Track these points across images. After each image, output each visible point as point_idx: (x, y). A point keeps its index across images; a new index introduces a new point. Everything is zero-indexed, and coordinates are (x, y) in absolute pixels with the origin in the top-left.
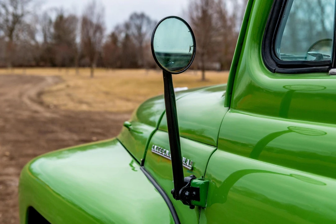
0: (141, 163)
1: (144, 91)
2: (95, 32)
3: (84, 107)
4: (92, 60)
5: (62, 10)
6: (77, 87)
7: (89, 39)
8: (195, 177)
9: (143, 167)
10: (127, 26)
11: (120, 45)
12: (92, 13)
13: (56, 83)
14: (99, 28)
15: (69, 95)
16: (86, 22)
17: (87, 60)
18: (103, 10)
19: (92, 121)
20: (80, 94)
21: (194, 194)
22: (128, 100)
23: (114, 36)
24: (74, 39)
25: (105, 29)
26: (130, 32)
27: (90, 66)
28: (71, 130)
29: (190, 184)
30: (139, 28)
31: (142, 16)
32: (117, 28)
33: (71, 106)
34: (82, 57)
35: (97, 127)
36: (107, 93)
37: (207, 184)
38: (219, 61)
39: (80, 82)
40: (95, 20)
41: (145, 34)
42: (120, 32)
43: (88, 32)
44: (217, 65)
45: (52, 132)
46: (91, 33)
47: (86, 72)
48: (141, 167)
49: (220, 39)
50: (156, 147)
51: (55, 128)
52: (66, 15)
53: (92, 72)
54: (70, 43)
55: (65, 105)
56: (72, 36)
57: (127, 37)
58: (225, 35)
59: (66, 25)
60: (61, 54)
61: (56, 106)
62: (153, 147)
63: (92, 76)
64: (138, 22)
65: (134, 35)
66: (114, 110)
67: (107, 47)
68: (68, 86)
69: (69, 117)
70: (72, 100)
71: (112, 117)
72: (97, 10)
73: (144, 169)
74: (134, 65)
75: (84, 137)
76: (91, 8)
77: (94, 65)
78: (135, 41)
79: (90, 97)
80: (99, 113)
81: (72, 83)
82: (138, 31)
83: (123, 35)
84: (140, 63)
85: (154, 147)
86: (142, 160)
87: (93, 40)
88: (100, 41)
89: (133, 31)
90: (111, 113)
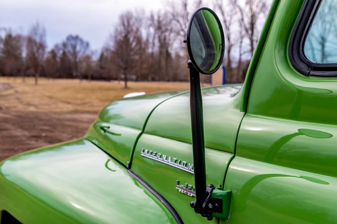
0: (127, 166)
1: (80, 96)
2: (38, 49)
3: (32, 109)
4: (36, 70)
5: (10, 30)
6: (25, 93)
7: (34, 55)
8: (214, 187)
9: (130, 170)
10: (65, 45)
11: (58, 59)
12: (36, 34)
13: (6, 89)
14: (42, 46)
15: (18, 99)
16: (30, 40)
17: (32, 71)
18: (44, 31)
19: (41, 120)
20: (27, 98)
21: (217, 206)
22: (69, 103)
23: (53, 53)
24: (21, 54)
25: (47, 47)
26: (67, 50)
27: (34, 76)
28: (22, 128)
29: (211, 195)
30: (74, 47)
31: (77, 38)
32: (57, 46)
33: (21, 107)
34: (28, 68)
35: (45, 125)
36: (50, 98)
37: (230, 194)
38: (136, 74)
39: (26, 89)
40: (38, 39)
41: (79, 52)
42: (59, 49)
43: (32, 49)
44: (134, 77)
45: (6, 130)
46: (35, 49)
47: (31, 81)
48: (128, 171)
49: (137, 57)
50: (146, 151)
51: (8, 126)
52: (14, 34)
53: (36, 81)
54: (18, 57)
55: (15, 107)
56: (19, 52)
57: (64, 54)
58: (141, 55)
59: (14, 42)
60: (10, 65)
61: (7, 108)
62: (142, 150)
63: (36, 84)
64: (73, 42)
65: (70, 52)
66: (58, 110)
67: (48, 61)
68: (16, 92)
69: (20, 117)
70: (21, 102)
71: (57, 116)
72: (40, 31)
73: (132, 172)
74: (70, 76)
75: (34, 134)
76: (35, 29)
77: (37, 75)
78: (70, 57)
79: (36, 101)
80: (45, 114)
81: (20, 89)
82: (73, 50)
83: (61, 52)
84: (75, 74)
85: (144, 151)
86: (128, 162)
87: (36, 55)
88: (43, 55)
89: (70, 49)
90: (56, 113)
